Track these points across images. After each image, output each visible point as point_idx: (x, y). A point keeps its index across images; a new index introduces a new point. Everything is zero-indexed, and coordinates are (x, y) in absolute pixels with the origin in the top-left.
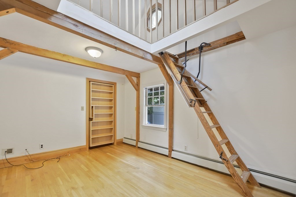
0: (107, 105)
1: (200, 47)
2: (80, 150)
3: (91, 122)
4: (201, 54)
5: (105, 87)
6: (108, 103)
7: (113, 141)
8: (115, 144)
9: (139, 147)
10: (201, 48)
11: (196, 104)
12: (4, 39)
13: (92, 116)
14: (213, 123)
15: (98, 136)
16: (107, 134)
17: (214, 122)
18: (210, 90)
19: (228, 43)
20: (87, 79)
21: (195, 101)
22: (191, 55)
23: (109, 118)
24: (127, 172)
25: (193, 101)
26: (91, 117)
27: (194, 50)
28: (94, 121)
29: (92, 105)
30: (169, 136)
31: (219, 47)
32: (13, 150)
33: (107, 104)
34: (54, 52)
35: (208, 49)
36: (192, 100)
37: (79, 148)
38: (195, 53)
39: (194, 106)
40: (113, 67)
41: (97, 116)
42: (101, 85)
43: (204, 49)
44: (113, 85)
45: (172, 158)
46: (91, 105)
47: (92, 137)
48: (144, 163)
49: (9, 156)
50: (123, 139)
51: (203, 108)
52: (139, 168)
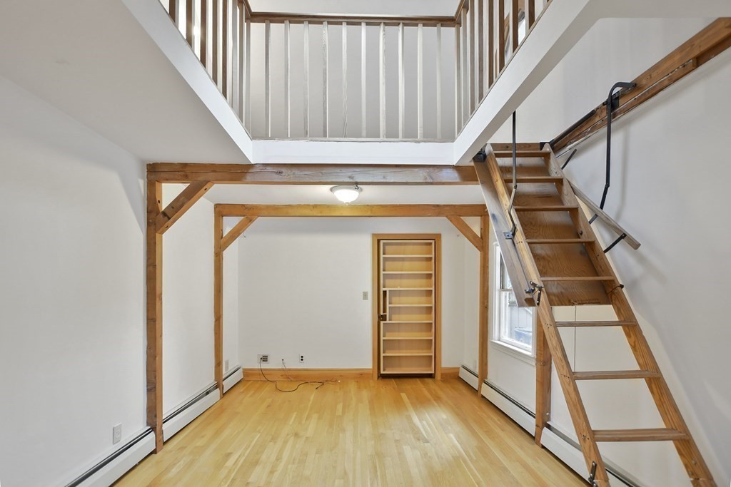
0: (421, 287)
1: (609, 101)
2: (360, 376)
3: (382, 322)
4: (612, 125)
5: (415, 247)
6: (424, 281)
7: (431, 370)
8: (438, 376)
9: (483, 397)
10: (612, 104)
11: (541, 299)
12: (243, 205)
13: (384, 311)
14: (639, 364)
15: (400, 353)
16: (421, 351)
17: (641, 361)
18: (636, 245)
19: (699, 60)
20: (374, 235)
21: (540, 289)
22: (590, 132)
23: (424, 316)
24: (396, 441)
25: (537, 289)
26: (382, 314)
27: (592, 114)
28: (388, 321)
29: (385, 289)
30: (537, 380)
31: (666, 83)
32: (268, 358)
33: (422, 285)
34: (299, 206)
35: (632, 103)
36: (534, 285)
37: (358, 372)
38: (599, 123)
39: (538, 304)
40: (410, 205)
41: (396, 310)
42: (405, 244)
43: (623, 103)
44: (433, 241)
45: (543, 447)
46: (382, 289)
47: (384, 355)
48: (452, 435)
49: (265, 366)
50: (459, 368)
51: (611, 306)
52: (427, 442)
